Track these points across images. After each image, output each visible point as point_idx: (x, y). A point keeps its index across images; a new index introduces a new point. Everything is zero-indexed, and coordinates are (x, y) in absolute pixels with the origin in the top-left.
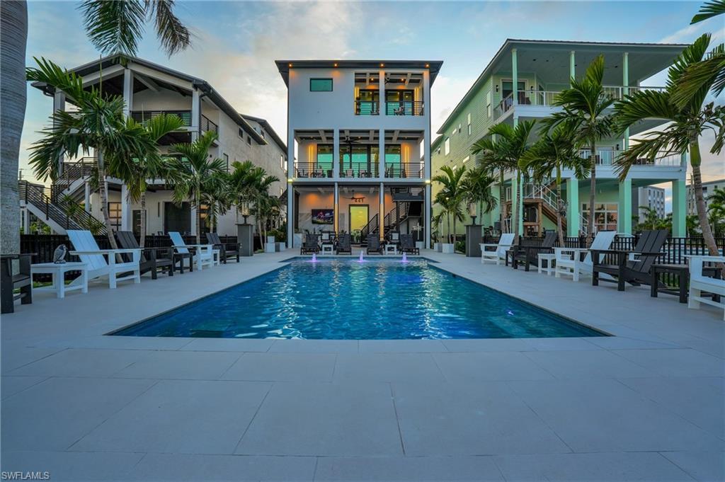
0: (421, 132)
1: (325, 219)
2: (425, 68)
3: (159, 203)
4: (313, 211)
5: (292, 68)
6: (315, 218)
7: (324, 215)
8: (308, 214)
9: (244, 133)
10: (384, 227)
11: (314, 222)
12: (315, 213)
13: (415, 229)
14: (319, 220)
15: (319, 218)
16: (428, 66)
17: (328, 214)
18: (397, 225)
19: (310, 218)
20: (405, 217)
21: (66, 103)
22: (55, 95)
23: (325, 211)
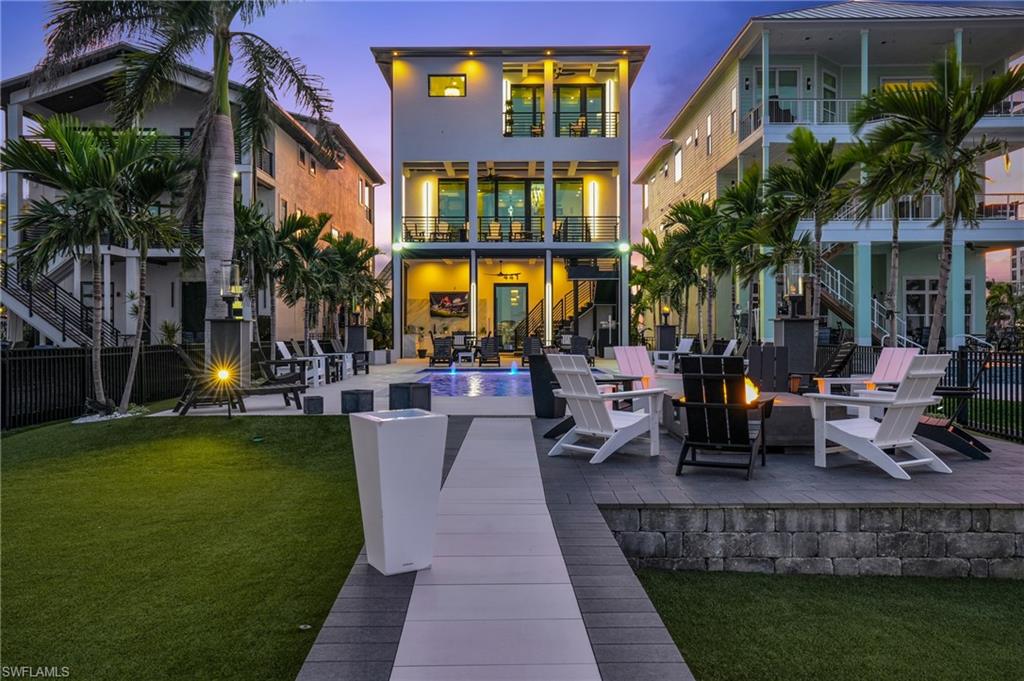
0: (616, 164)
1: (452, 308)
2: (621, 56)
3: (173, 284)
4: (433, 295)
5: (399, 57)
6: (436, 307)
7: (451, 301)
8: (423, 301)
9: (306, 154)
10: (553, 322)
11: (433, 314)
12: (436, 297)
13: (604, 326)
14: (443, 311)
15: (443, 306)
16: (625, 53)
17: (457, 301)
18: (575, 320)
19: (427, 307)
20: (590, 305)
21: (24, 118)
22: (9, 107)
23: (452, 296)
